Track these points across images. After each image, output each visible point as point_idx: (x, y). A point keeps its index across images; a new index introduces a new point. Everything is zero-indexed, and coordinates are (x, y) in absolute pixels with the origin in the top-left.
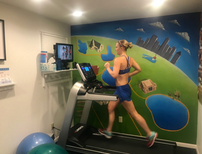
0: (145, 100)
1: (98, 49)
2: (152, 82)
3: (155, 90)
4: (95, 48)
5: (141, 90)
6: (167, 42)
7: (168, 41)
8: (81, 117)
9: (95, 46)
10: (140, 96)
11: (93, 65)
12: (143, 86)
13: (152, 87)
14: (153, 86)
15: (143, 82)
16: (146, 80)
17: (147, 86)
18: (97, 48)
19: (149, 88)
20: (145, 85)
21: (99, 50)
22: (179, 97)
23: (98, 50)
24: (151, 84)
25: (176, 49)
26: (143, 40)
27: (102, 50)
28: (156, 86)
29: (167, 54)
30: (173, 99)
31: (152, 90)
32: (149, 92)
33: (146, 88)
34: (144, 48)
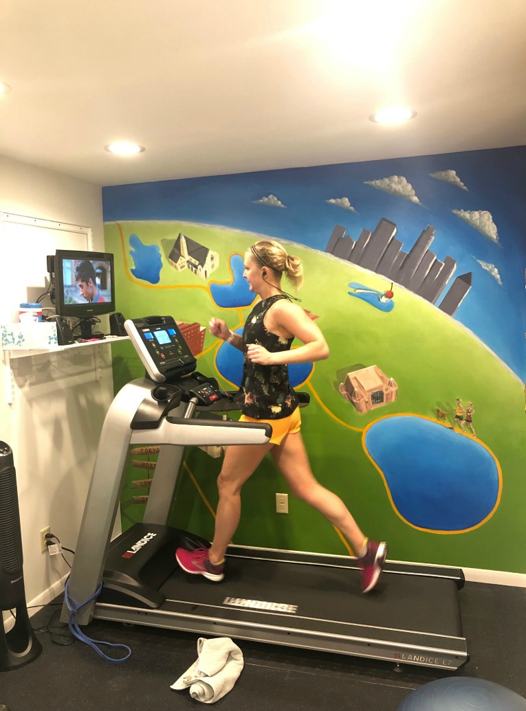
0: (361, 434)
1: (200, 267)
2: (383, 375)
3: (393, 400)
4: (188, 262)
5: (347, 402)
6: (427, 243)
7: (430, 239)
8: (144, 501)
9: (188, 257)
10: (345, 422)
11: (185, 323)
12: (353, 388)
13: (384, 391)
14: (385, 387)
15: (351, 375)
16: (362, 366)
17: (366, 389)
18: (197, 263)
19: (372, 396)
20: (361, 386)
21: (203, 270)
22: (469, 420)
23: (201, 271)
24: (380, 383)
26: (348, 237)
27: (215, 269)
28: (396, 389)
29: (427, 281)
30: (451, 430)
31: (382, 401)
32: (372, 409)
33: (363, 394)
34: (355, 263)
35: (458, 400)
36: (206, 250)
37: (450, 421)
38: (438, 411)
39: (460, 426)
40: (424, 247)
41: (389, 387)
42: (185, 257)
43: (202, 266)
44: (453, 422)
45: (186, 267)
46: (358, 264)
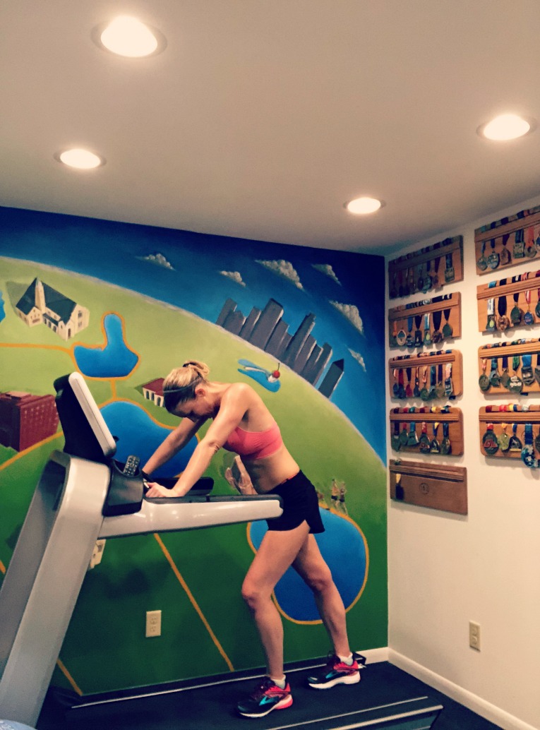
1: (61, 323)
4: (45, 315)
5: (232, 487)
6: (309, 328)
7: (311, 324)
9: (45, 309)
12: (240, 473)
18: (58, 318)
21: (66, 328)
23: (63, 328)
25: (332, 352)
26: (239, 311)
27: (82, 328)
29: (309, 363)
30: (328, 511)
34: (245, 338)
36: (73, 304)
37: (327, 502)
39: (335, 506)
40: (307, 331)
42: (41, 308)
43: (66, 322)
44: (329, 503)
45: (42, 321)
46: (249, 341)
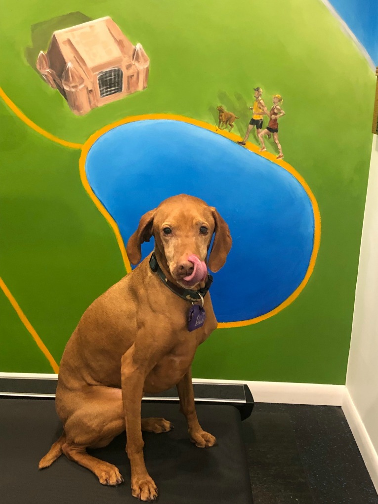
0: (77, 154)
2: (123, 37)
3: (140, 88)
10: (48, 130)
12: (64, 63)
13: (124, 70)
14: (126, 61)
15: (61, 34)
16: (86, 19)
17: (90, 64)
19: (101, 79)
20: (80, 60)
22: (273, 129)
24: (115, 52)
28: (146, 66)
30: (240, 146)
31: (120, 89)
32: (100, 105)
33: (83, 76)
35: (257, 90)
37: (240, 130)
38: (221, 111)
39: (257, 140)
41: (133, 62)
44: (245, 131)
